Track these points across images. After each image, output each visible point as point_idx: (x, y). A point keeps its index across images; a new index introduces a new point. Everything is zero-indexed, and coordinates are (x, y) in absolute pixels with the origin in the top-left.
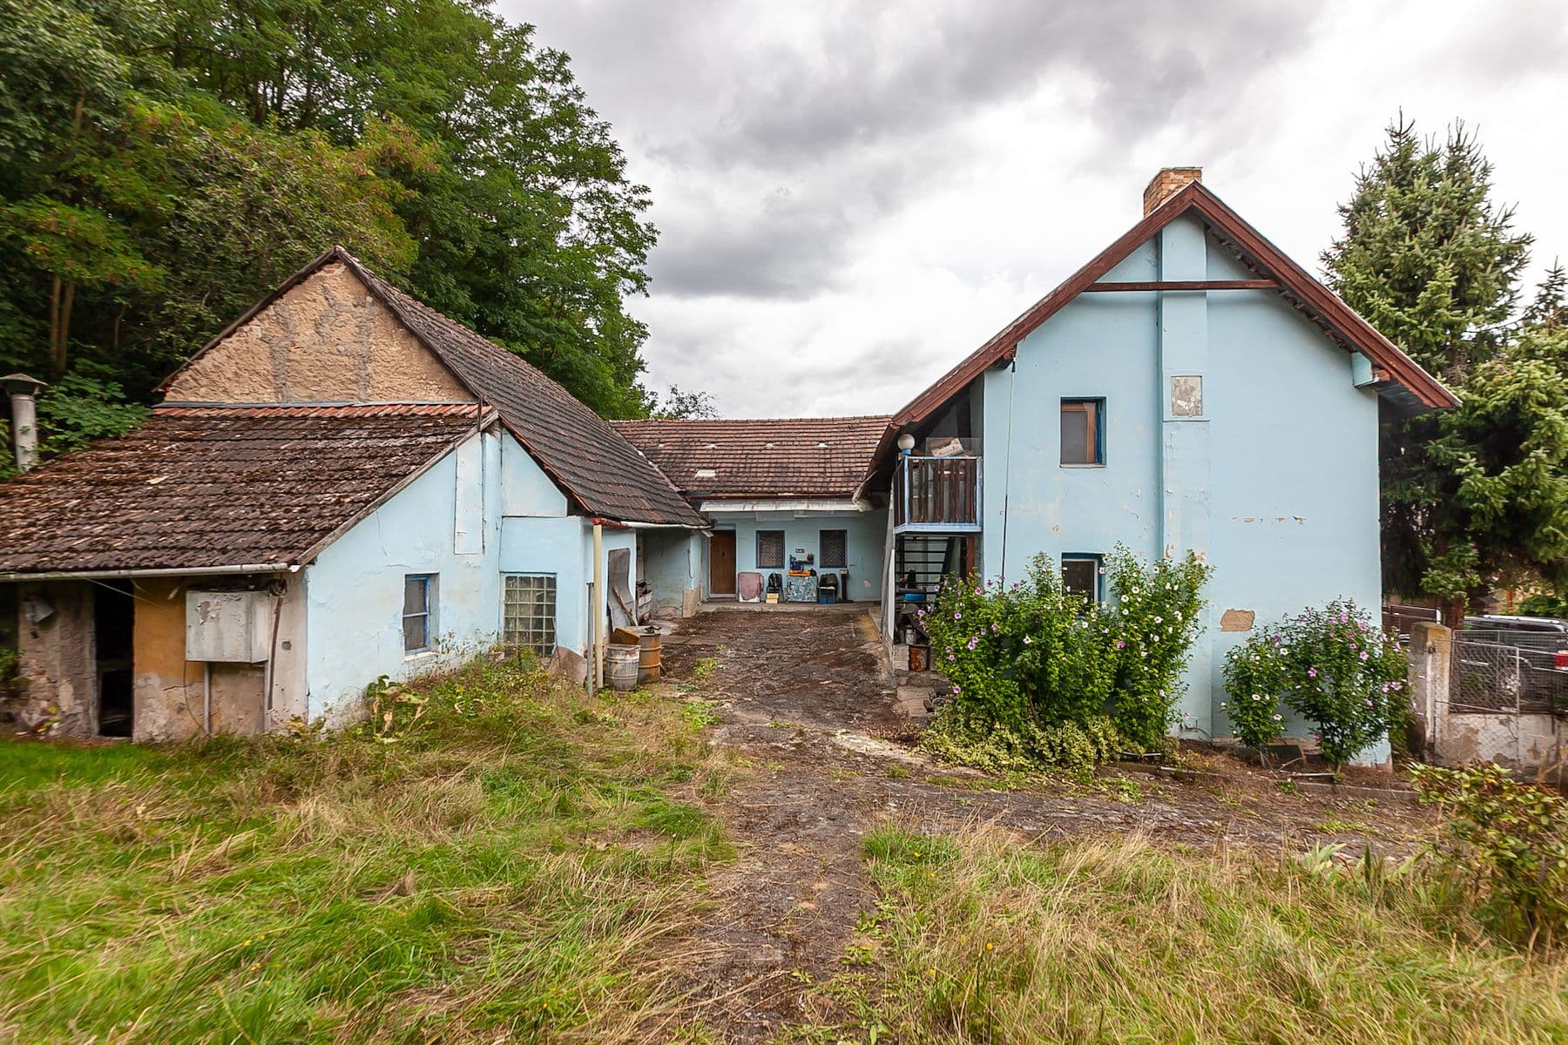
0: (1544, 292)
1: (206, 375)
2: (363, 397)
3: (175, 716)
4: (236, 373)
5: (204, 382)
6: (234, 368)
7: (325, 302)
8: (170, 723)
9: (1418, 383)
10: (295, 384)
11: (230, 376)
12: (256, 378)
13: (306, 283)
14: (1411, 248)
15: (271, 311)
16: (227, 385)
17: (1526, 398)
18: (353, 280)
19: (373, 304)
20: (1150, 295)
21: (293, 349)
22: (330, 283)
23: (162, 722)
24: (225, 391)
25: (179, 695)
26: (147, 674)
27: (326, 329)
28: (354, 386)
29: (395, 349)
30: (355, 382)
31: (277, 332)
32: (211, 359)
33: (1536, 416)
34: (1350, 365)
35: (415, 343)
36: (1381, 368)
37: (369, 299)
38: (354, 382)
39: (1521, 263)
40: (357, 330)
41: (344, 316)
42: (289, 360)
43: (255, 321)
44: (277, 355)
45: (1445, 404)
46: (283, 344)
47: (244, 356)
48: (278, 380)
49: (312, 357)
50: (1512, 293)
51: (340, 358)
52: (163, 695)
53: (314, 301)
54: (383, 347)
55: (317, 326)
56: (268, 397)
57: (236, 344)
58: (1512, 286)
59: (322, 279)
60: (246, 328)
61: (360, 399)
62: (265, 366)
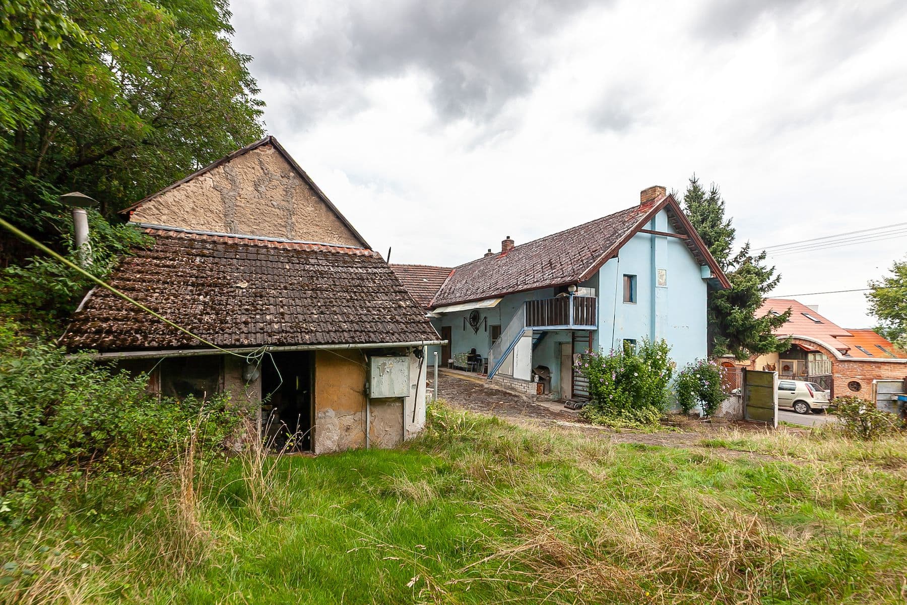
0: (743, 250)
1: (168, 207)
2: (290, 237)
3: (344, 433)
4: (193, 209)
5: (166, 211)
6: (192, 205)
7: (261, 171)
8: (341, 438)
9: (723, 279)
10: (240, 222)
11: (188, 210)
12: (209, 214)
13: (247, 155)
14: (705, 228)
15: (221, 169)
16: (186, 216)
17: (752, 287)
18: (281, 160)
19: (294, 178)
20: (649, 235)
21: (238, 198)
22: (264, 158)
23: (336, 438)
24: (184, 220)
25: (348, 420)
26: (326, 409)
27: (262, 189)
28: (284, 229)
29: (310, 209)
30: (285, 227)
31: (225, 184)
32: (171, 196)
33: (754, 294)
34: (701, 270)
35: (323, 206)
36: (714, 273)
37: (292, 174)
38: (283, 226)
39: (733, 238)
40: (284, 193)
41: (275, 183)
42: (237, 206)
43: (208, 175)
44: (227, 201)
45: (729, 287)
46: (231, 194)
47: (199, 197)
48: (228, 218)
49: (253, 206)
50: (730, 248)
51: (273, 209)
52: (336, 421)
53: (253, 168)
54: (302, 206)
55: (256, 186)
56: (219, 230)
57: (195, 189)
58: (730, 246)
59: (258, 155)
60: (200, 178)
61: (288, 238)
62: (217, 206)
